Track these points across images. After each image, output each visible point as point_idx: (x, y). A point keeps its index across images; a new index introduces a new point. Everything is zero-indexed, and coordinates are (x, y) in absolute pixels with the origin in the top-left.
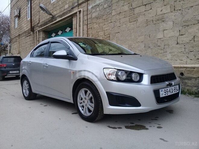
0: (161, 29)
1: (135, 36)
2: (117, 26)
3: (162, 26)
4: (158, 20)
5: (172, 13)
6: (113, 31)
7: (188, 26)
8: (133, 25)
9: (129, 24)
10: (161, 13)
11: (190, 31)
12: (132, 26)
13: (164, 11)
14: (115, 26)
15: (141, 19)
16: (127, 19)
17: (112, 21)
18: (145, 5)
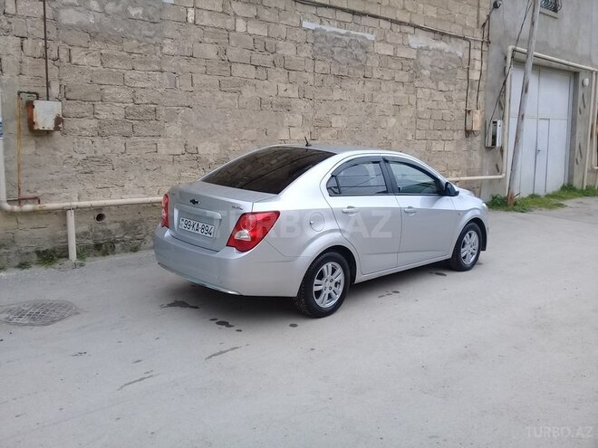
0: (286, 124)
1: (235, 125)
2: (184, 89)
3: (288, 119)
4: (281, 106)
5: (300, 101)
6: (169, 97)
7: (321, 127)
8: (231, 98)
9: (220, 95)
10: (285, 94)
11: (323, 135)
12: (229, 101)
13: (290, 93)
14: (178, 86)
15: (248, 93)
16: (214, 80)
17: (164, 69)
18: (256, 67)
